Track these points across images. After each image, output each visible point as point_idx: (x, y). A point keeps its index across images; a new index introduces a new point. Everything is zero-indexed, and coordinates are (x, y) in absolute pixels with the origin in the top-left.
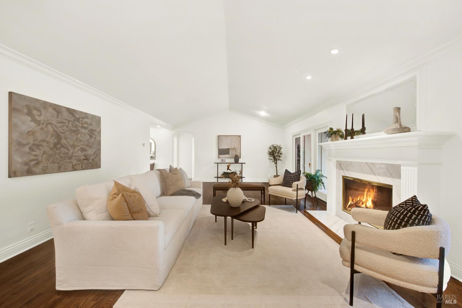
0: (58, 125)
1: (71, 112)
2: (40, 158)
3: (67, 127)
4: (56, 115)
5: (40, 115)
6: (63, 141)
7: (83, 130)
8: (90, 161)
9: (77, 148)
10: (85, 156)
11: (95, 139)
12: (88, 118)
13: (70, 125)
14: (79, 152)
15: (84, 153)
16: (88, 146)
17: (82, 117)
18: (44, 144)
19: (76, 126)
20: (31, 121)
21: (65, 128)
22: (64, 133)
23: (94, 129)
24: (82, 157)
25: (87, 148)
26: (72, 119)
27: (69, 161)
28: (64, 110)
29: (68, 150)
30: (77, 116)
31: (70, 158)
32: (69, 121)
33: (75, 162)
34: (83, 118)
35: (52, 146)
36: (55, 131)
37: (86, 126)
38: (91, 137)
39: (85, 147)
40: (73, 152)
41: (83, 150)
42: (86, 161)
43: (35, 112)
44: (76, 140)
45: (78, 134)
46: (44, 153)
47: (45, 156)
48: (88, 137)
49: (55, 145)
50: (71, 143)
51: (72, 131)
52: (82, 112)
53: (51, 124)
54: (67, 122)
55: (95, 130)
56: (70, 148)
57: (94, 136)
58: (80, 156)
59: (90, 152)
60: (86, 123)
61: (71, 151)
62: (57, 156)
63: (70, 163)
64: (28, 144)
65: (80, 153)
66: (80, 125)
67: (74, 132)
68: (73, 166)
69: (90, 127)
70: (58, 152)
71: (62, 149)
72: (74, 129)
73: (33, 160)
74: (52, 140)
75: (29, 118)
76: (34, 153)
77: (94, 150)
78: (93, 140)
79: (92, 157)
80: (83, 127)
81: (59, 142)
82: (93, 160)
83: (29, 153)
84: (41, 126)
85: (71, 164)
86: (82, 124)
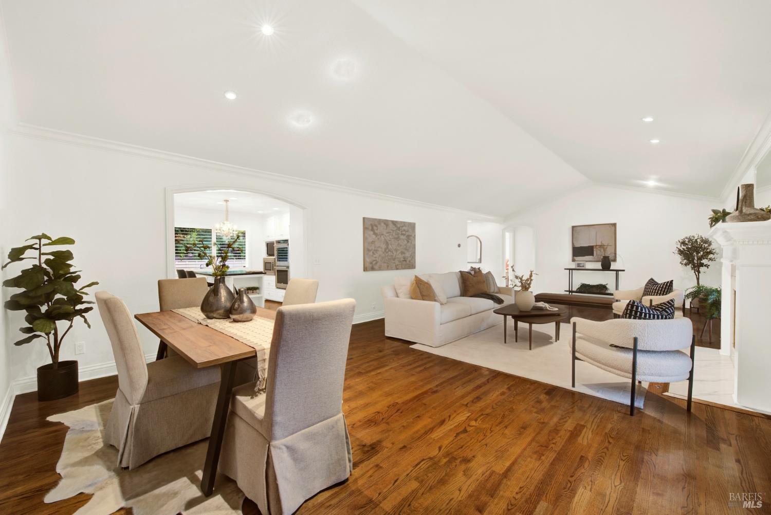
0: (387, 235)
1: (394, 223)
2: (377, 259)
3: (392, 235)
5: (377, 230)
7: (402, 237)
8: (408, 262)
9: (399, 252)
10: (404, 258)
11: (411, 243)
12: (406, 226)
13: (394, 234)
14: (400, 254)
15: (403, 255)
16: (406, 250)
17: (401, 225)
18: (380, 249)
19: (398, 234)
20: (373, 234)
21: (391, 237)
22: (389, 240)
23: (410, 234)
24: (402, 259)
25: (406, 252)
26: (395, 229)
28: (390, 223)
29: (393, 253)
30: (399, 226)
31: (394, 259)
32: (393, 231)
33: (397, 263)
34: (403, 227)
35: (383, 250)
36: (385, 240)
37: (404, 233)
38: (408, 242)
39: (403, 250)
40: (396, 255)
41: (402, 253)
42: (404, 262)
43: (375, 228)
44: (398, 245)
45: (399, 240)
46: (380, 255)
47: (380, 258)
48: (406, 242)
49: (385, 249)
51: (395, 238)
52: (401, 222)
53: (383, 234)
54: (392, 231)
55: (411, 236)
56: (394, 252)
57: (410, 241)
58: (400, 258)
59: (407, 254)
60: (404, 230)
62: (387, 258)
63: (394, 263)
64: (372, 249)
65: (400, 256)
68: (396, 266)
69: (407, 233)
71: (389, 252)
72: (397, 236)
74: (384, 246)
75: (372, 233)
76: (375, 256)
77: (410, 253)
78: (409, 244)
79: (409, 259)
80: (402, 234)
81: (387, 248)
82: (410, 261)
83: (372, 256)
84: (378, 237)
86: (402, 232)
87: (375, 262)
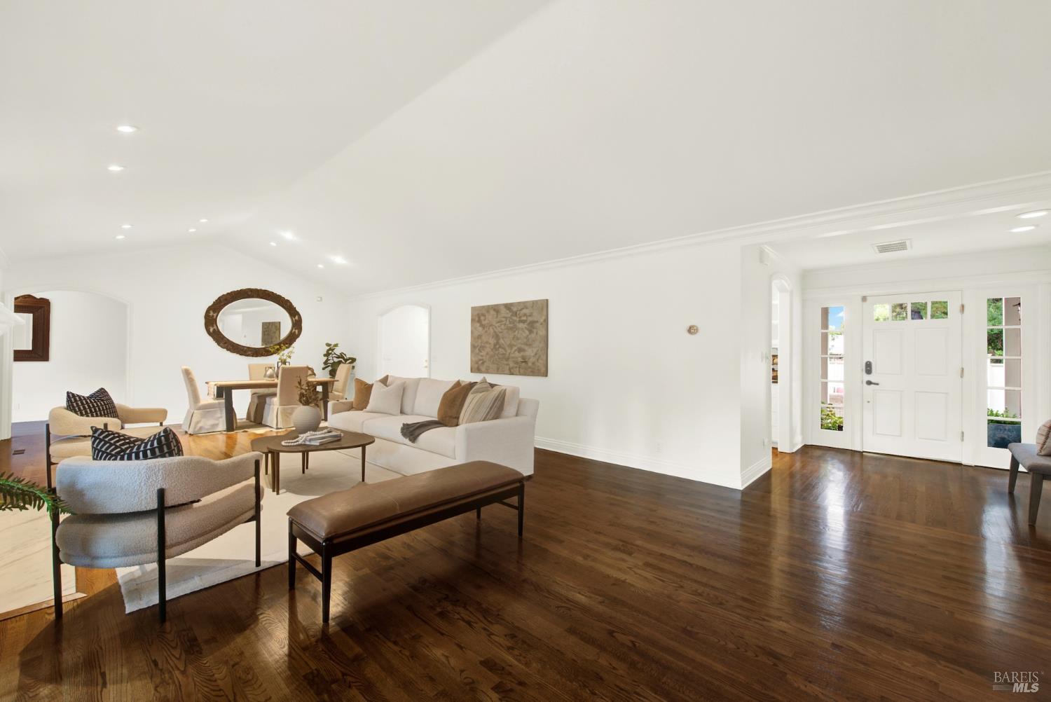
2: (484, 358)
3: (505, 324)
4: (495, 315)
5: (485, 320)
6: (502, 341)
7: (521, 325)
8: (530, 364)
9: (515, 348)
11: (537, 333)
12: (527, 308)
13: (508, 323)
14: (516, 352)
15: (522, 354)
16: (527, 345)
17: (520, 308)
18: (488, 346)
19: (513, 322)
20: (480, 326)
21: (503, 327)
22: (501, 332)
23: (536, 319)
24: (520, 360)
25: (526, 348)
26: (509, 315)
27: (506, 363)
28: (502, 307)
29: (506, 351)
30: (515, 309)
31: (507, 359)
32: (506, 318)
34: (521, 310)
35: (492, 347)
36: (495, 332)
37: (525, 318)
38: (531, 332)
39: (523, 346)
40: (510, 354)
41: (520, 350)
43: (482, 318)
44: (513, 338)
45: (515, 331)
46: (487, 354)
47: (488, 357)
48: (527, 332)
49: (495, 345)
50: (508, 343)
53: (491, 325)
54: (504, 319)
56: (507, 348)
57: (535, 331)
58: (517, 358)
59: (529, 352)
60: (525, 315)
61: (509, 351)
63: (507, 365)
66: (518, 320)
67: (511, 329)
68: (510, 369)
69: (530, 319)
71: (500, 350)
72: (511, 325)
73: (480, 360)
74: (492, 341)
76: (481, 354)
77: (535, 350)
78: (533, 335)
80: (521, 321)
81: (497, 343)
82: (533, 363)
83: (478, 354)
84: (486, 329)
85: (508, 367)
86: (520, 317)
87: (480, 362)
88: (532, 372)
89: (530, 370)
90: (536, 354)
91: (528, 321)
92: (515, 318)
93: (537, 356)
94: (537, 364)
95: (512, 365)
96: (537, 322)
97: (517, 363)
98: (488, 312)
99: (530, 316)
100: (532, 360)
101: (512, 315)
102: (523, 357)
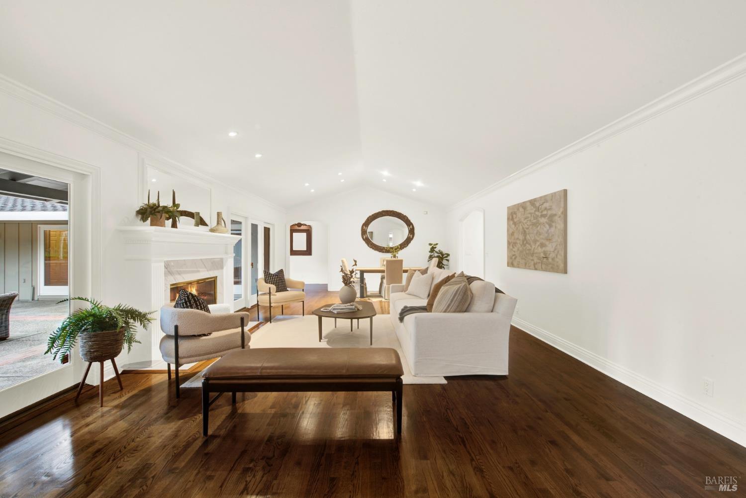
0: (526, 221)
1: (532, 202)
2: (516, 253)
3: (530, 220)
4: (523, 212)
5: (516, 217)
6: (528, 237)
7: (543, 220)
8: (550, 260)
9: (538, 243)
11: (556, 227)
12: (547, 202)
13: (532, 218)
14: (539, 247)
15: (543, 249)
16: (547, 240)
18: (518, 242)
19: (536, 218)
20: (513, 224)
21: (529, 223)
22: (527, 228)
23: (554, 212)
24: (542, 255)
25: (547, 243)
27: (531, 258)
28: (528, 204)
29: (531, 247)
30: (537, 204)
31: (532, 255)
32: (531, 214)
34: (542, 204)
35: (521, 243)
36: (523, 228)
37: (545, 213)
38: (551, 226)
39: (544, 241)
40: (534, 248)
41: (542, 245)
42: (545, 260)
44: (537, 233)
45: (537, 227)
46: (518, 250)
48: (547, 226)
49: (523, 241)
50: (533, 238)
51: (533, 224)
52: (541, 197)
53: (520, 222)
54: (529, 215)
56: (532, 243)
57: (554, 224)
58: (540, 253)
59: (550, 247)
60: (546, 209)
62: (524, 253)
64: (512, 242)
65: (540, 250)
66: (540, 214)
68: (535, 264)
69: (550, 213)
70: (525, 248)
71: (527, 245)
72: (535, 221)
73: (513, 255)
74: (521, 237)
76: (514, 249)
77: (554, 245)
78: (553, 230)
80: (542, 216)
81: (525, 239)
82: (553, 259)
84: (517, 226)
85: (533, 262)
86: (542, 212)
87: (514, 257)
88: (552, 268)
89: (550, 266)
90: (555, 249)
91: (548, 216)
92: (537, 213)
93: (556, 252)
94: (557, 260)
95: (536, 260)
96: (555, 215)
97: (539, 258)
98: (518, 209)
99: (549, 209)
100: (552, 255)
101: (535, 211)
102: (545, 253)
